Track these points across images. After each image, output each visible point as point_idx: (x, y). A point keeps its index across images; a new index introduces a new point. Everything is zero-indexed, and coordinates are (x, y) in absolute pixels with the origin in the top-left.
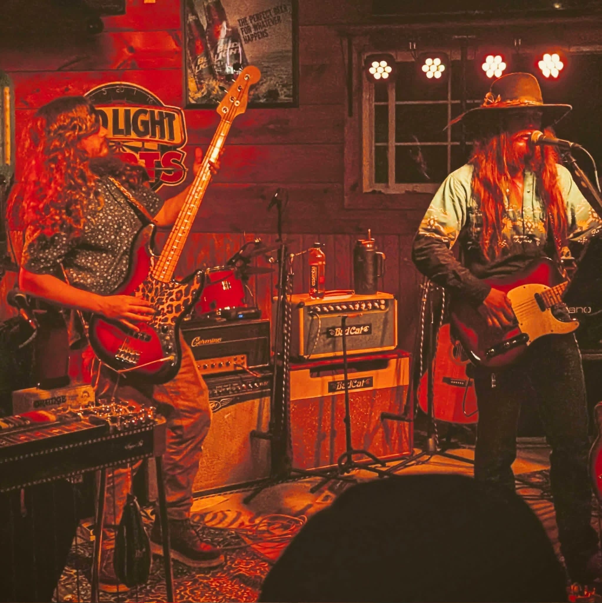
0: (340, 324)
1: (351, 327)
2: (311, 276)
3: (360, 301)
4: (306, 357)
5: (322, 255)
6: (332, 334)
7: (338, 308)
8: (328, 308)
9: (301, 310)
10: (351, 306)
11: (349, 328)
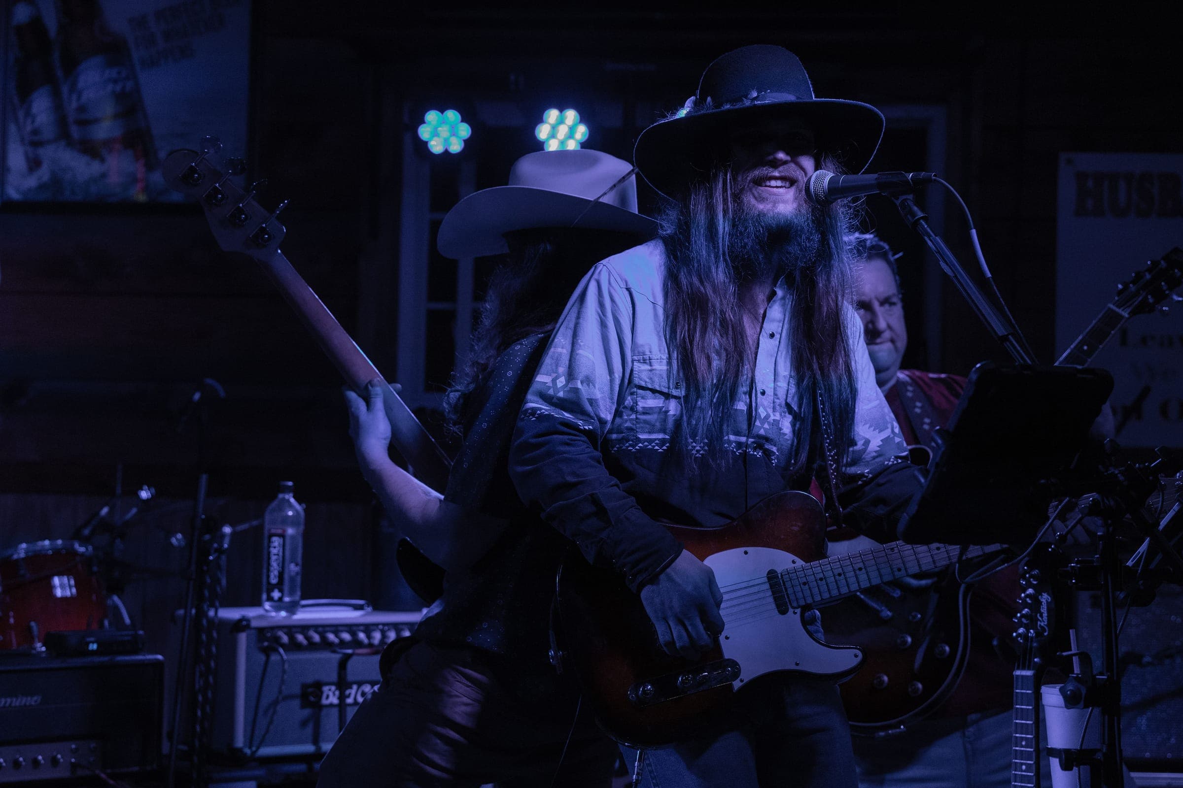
0: (334, 677)
1: (360, 684)
2: (269, 558)
3: (384, 624)
4: (248, 751)
5: (297, 511)
6: (312, 699)
7: (331, 637)
8: (307, 638)
9: (243, 637)
10: (362, 636)
11: (355, 687)
